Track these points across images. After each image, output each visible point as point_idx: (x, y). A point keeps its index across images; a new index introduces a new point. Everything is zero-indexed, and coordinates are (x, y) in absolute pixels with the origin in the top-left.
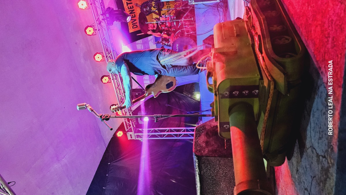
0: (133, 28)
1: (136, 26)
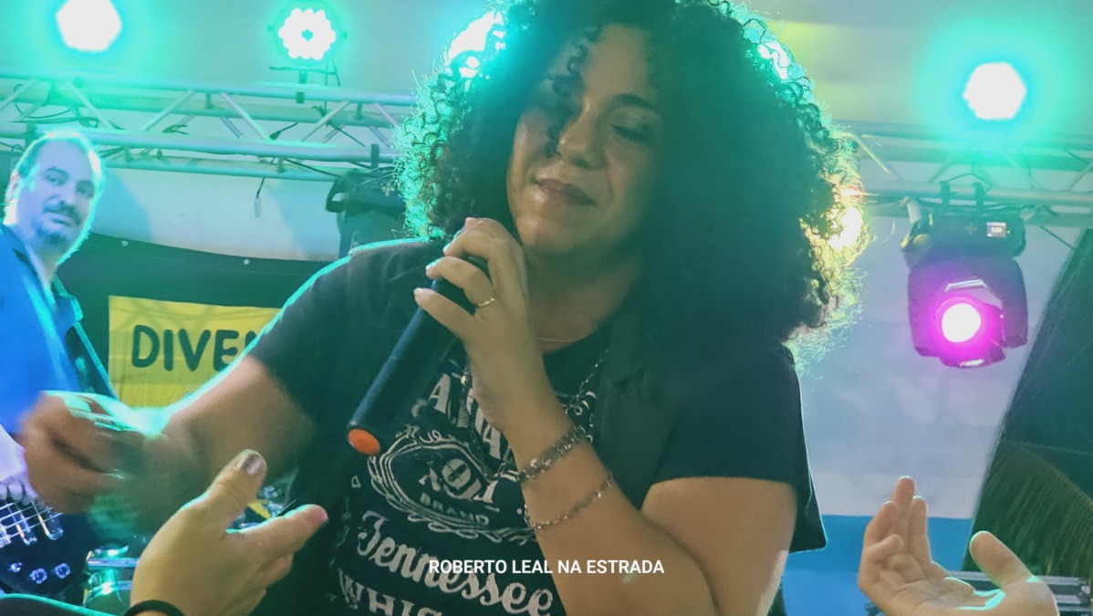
0: (139, 329)
1: (144, 355)
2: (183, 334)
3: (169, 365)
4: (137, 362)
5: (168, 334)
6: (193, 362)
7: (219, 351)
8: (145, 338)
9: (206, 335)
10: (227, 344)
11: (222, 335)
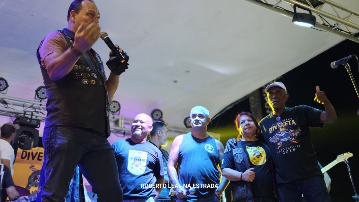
2: (32, 153)
3: (28, 159)
4: (22, 158)
5: (29, 153)
6: (33, 158)
7: (39, 156)
8: (24, 153)
9: (37, 153)
10: (41, 155)
11: (40, 153)
